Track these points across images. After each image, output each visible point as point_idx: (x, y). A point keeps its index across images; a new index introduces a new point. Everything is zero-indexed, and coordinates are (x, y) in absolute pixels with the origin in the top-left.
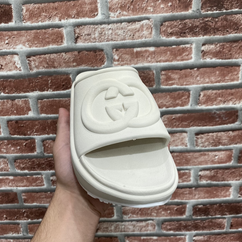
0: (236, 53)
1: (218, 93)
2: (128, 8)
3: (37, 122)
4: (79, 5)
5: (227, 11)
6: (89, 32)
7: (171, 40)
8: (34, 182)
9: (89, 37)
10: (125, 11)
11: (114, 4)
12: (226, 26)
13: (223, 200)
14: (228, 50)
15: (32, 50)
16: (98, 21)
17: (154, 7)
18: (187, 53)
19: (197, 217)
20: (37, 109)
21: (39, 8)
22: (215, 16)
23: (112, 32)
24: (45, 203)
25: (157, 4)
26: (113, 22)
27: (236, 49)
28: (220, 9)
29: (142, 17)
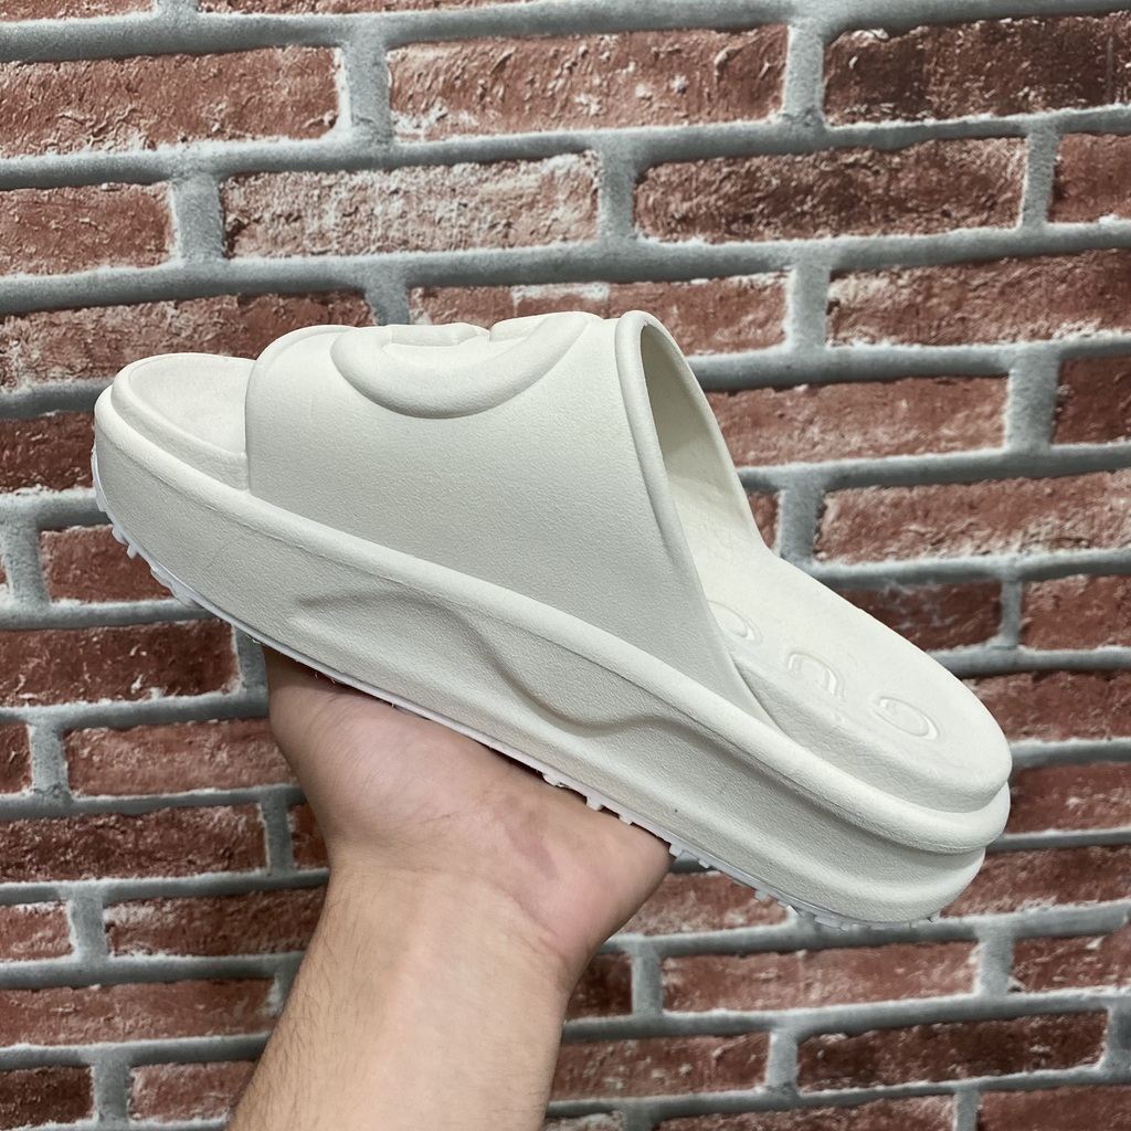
0: (985, 315)
1: (905, 502)
2: (482, 96)
3: (38, 638)
4: (244, 75)
5: (942, 122)
6: (296, 206)
7: (686, 250)
8: (21, 938)
9: (295, 229)
10: (468, 108)
11: (412, 77)
12: (940, 192)
13: (940, 1005)
14: (951, 304)
15: (11, 285)
16: (338, 151)
17: (605, 93)
18: (761, 314)
19: (821, 1090)
20: (33, 573)
21: (44, 85)
22: (890, 143)
23: (407, 209)
24: (76, 1042)
25: (620, 80)
26: (412, 161)
27: (984, 298)
28: (910, 112)
29: (549, 140)
